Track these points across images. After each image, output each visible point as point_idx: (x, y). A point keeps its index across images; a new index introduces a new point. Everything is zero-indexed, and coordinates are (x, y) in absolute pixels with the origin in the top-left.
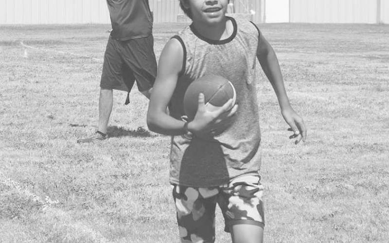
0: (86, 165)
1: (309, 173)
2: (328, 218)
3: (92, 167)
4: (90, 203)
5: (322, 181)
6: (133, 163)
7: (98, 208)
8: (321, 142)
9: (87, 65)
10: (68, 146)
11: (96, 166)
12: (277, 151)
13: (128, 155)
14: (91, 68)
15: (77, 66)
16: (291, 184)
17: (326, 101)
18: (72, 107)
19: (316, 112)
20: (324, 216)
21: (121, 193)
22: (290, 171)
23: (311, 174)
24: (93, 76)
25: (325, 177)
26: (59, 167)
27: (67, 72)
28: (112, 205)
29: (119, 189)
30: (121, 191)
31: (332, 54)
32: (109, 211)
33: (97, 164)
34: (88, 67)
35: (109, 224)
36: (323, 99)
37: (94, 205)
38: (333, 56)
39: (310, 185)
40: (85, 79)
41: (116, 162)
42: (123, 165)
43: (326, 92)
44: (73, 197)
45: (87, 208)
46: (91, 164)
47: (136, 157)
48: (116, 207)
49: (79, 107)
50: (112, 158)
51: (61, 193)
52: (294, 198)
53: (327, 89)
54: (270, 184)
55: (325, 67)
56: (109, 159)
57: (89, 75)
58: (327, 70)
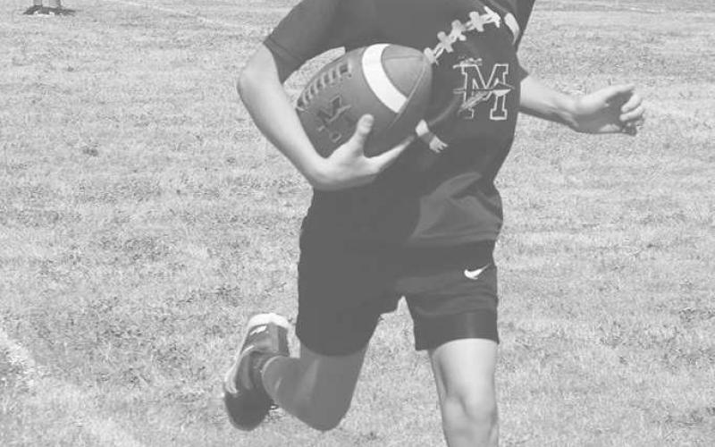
0: (148, 266)
1: (655, 296)
2: (705, 418)
3: (161, 274)
4: (143, 367)
5: (687, 316)
6: (256, 264)
7: (161, 381)
8: (682, 217)
9: (182, 32)
10: (116, 220)
11: (171, 273)
12: (583, 239)
13: (248, 243)
14: (189, 41)
15: (162, 35)
16: (615, 323)
17: (690, 119)
18: (137, 128)
19: (667, 146)
20: (695, 412)
21: (220, 341)
22: (613, 291)
23: (661, 297)
24: (191, 58)
25: (692, 305)
26: (86, 272)
27: (138, 47)
28: (195, 372)
29: (216, 331)
30: (221, 337)
31: (698, 15)
32: (187, 390)
33: (174, 267)
34: (186, 38)
35: (182, 428)
36: (683, 114)
37: (153, 372)
38: (700, 19)
39: (660, 327)
40: (176, 64)
41: (217, 262)
42: (234, 268)
43: (689, 99)
44: (107, 349)
45: (134, 380)
46: (161, 265)
47: (263, 250)
48: (204, 378)
49: (152, 127)
50: (209, 251)
51: (81, 339)
52: (622, 360)
53: (691, 94)
54: (566, 324)
55: (683, 42)
56: (203, 253)
57: (185, 53)
58: (688, 50)
